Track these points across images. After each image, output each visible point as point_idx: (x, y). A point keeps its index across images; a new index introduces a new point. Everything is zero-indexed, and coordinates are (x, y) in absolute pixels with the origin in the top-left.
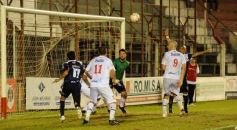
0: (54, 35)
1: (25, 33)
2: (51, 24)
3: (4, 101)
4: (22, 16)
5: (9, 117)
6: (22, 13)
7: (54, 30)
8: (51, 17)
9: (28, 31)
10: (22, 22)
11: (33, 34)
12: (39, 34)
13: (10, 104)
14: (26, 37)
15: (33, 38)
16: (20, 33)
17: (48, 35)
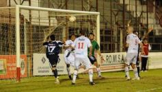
0: (52, 25)
1: (32, 23)
2: (49, 17)
3: (18, 70)
4: (30, 12)
5: (22, 81)
6: (30, 10)
7: (52, 21)
8: (50, 12)
9: (34, 22)
10: (30, 16)
11: (37, 24)
12: (41, 24)
14: (33, 26)
15: (37, 27)
16: (29, 23)
17: (48, 25)
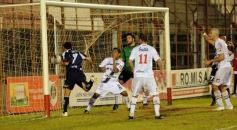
0: (96, 29)
1: (66, 27)
2: (92, 17)
3: (47, 98)
4: (62, 11)
5: (53, 114)
6: (62, 7)
7: (95, 24)
8: (92, 10)
9: (70, 25)
10: (63, 16)
11: (75, 28)
12: (80, 28)
13: (54, 101)
14: (67, 32)
15: (74, 33)
16: (60, 27)
17: (90, 29)
